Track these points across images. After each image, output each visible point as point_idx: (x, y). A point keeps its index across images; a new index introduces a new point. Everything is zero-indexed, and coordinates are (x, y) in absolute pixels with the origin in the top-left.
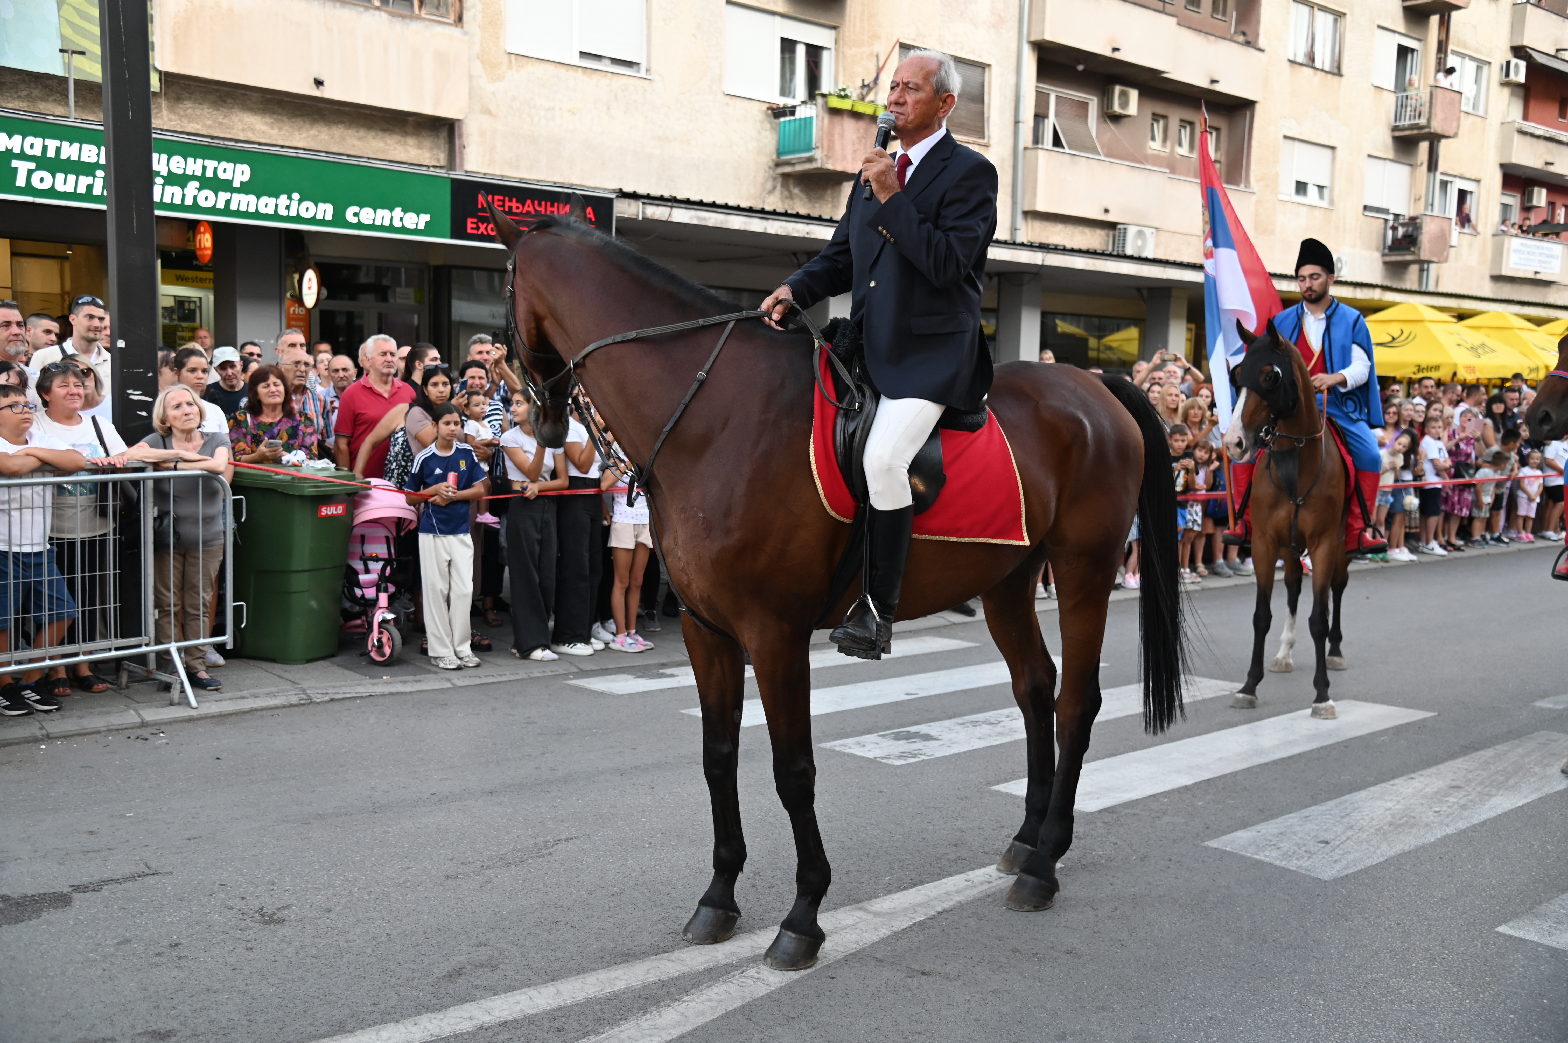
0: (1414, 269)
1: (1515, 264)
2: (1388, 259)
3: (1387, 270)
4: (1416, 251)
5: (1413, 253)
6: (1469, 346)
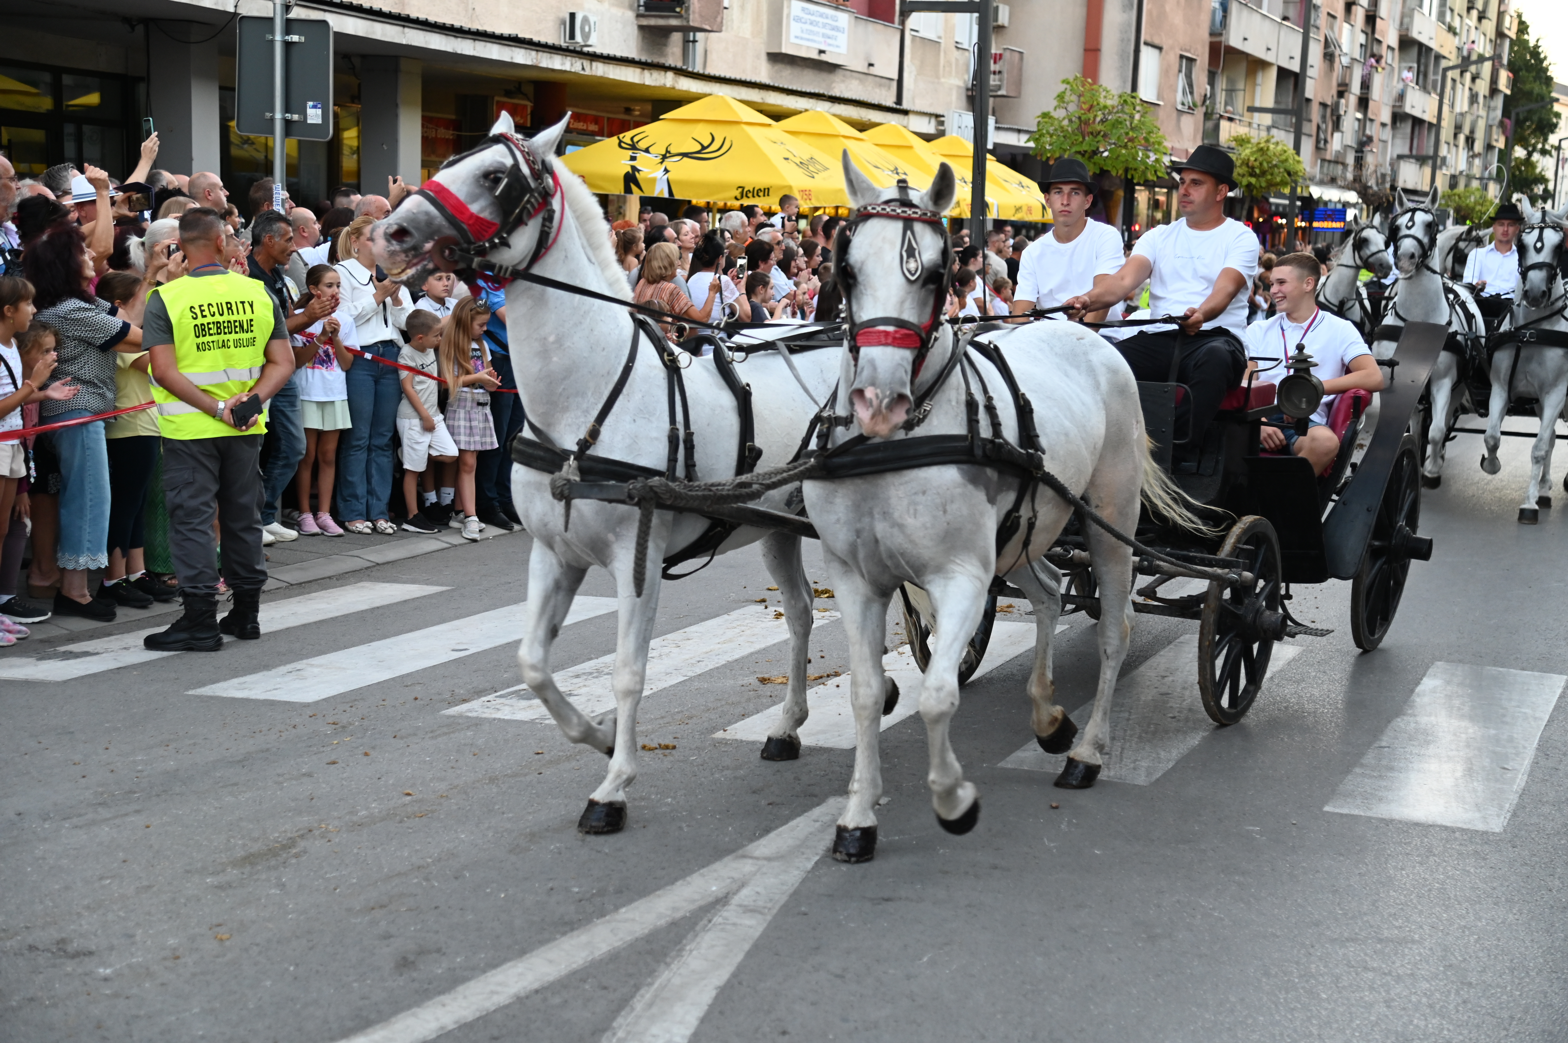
0: (676, 38)
1: (796, 37)
2: (645, 22)
3: (644, 38)
4: (683, 12)
5: (679, 16)
6: (798, 161)
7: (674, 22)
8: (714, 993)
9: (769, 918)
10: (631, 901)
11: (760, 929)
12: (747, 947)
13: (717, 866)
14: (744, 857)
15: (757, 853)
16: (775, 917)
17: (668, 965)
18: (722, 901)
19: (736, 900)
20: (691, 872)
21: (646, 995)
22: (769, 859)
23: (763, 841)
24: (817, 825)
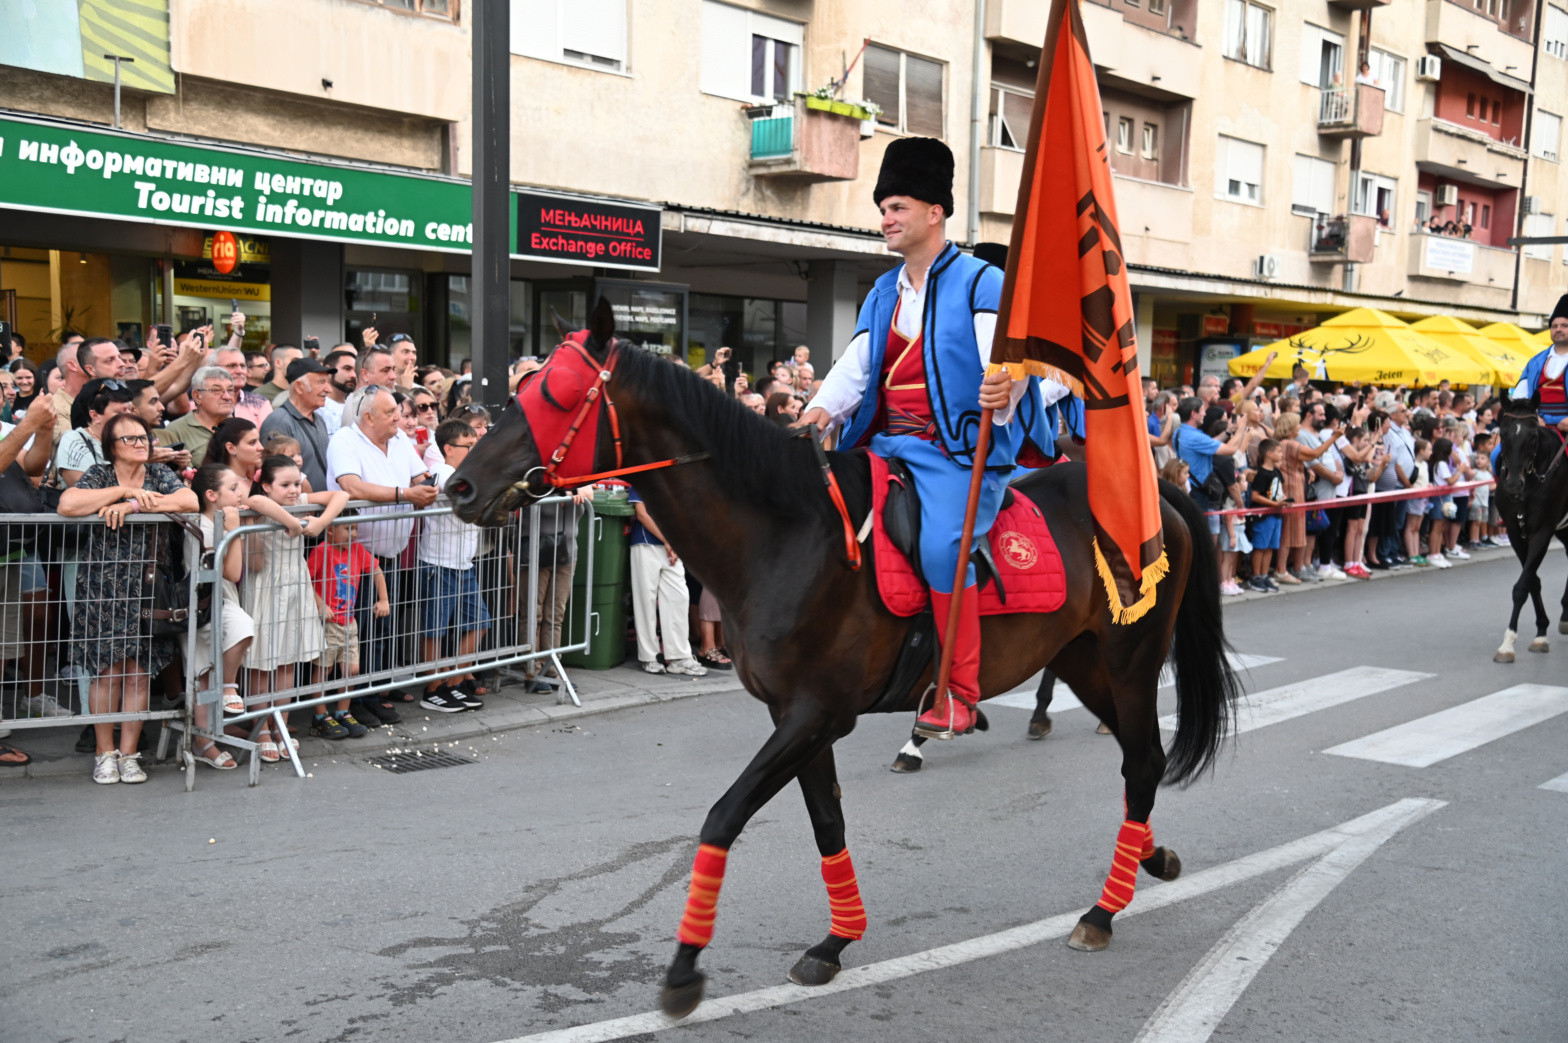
0: (1339, 269)
1: (1431, 263)
2: (1315, 259)
3: (1314, 270)
4: (1344, 251)
5: (1341, 253)
6: (1425, 352)
7: (1336, 258)
8: (1304, 915)
9: (1349, 872)
10: (1254, 852)
11: (1342, 879)
12: (1330, 889)
13: (1316, 836)
14: (1335, 832)
15: (1345, 830)
16: (1353, 872)
17: (1274, 894)
18: (1316, 858)
19: (1326, 858)
20: (1297, 838)
21: (1258, 910)
22: (1353, 835)
23: (1351, 823)
24: (1392, 816)
